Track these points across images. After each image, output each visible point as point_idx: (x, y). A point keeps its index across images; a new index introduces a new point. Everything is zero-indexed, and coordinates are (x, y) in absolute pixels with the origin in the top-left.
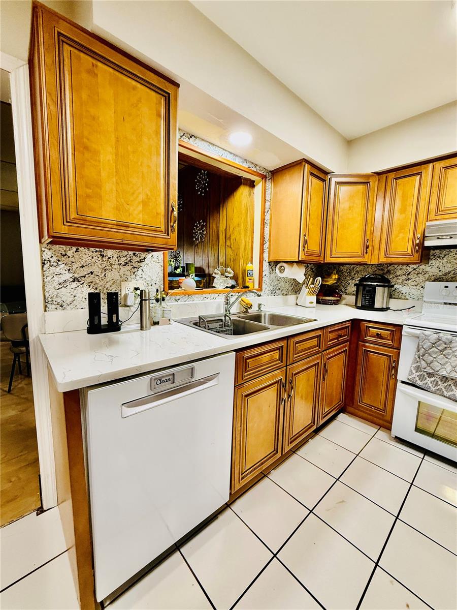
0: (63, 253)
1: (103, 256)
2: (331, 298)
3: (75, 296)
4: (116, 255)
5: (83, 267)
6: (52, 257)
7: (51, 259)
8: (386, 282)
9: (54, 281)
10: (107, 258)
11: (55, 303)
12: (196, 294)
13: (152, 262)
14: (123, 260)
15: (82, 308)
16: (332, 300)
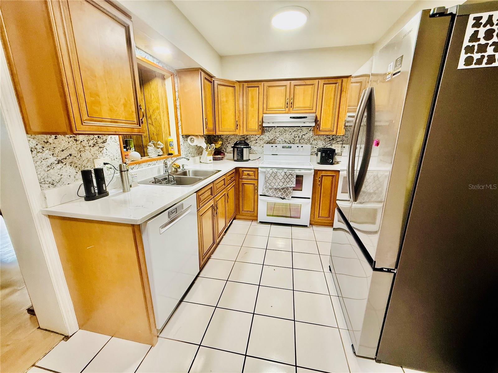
0: (46, 141)
1: (76, 140)
2: (219, 156)
3: (61, 175)
4: (86, 139)
5: (63, 151)
6: (37, 144)
7: (37, 147)
8: (247, 145)
9: (43, 165)
10: (80, 142)
11: (47, 182)
12: (143, 163)
13: (112, 142)
14: (91, 143)
15: (69, 184)
16: (220, 157)
